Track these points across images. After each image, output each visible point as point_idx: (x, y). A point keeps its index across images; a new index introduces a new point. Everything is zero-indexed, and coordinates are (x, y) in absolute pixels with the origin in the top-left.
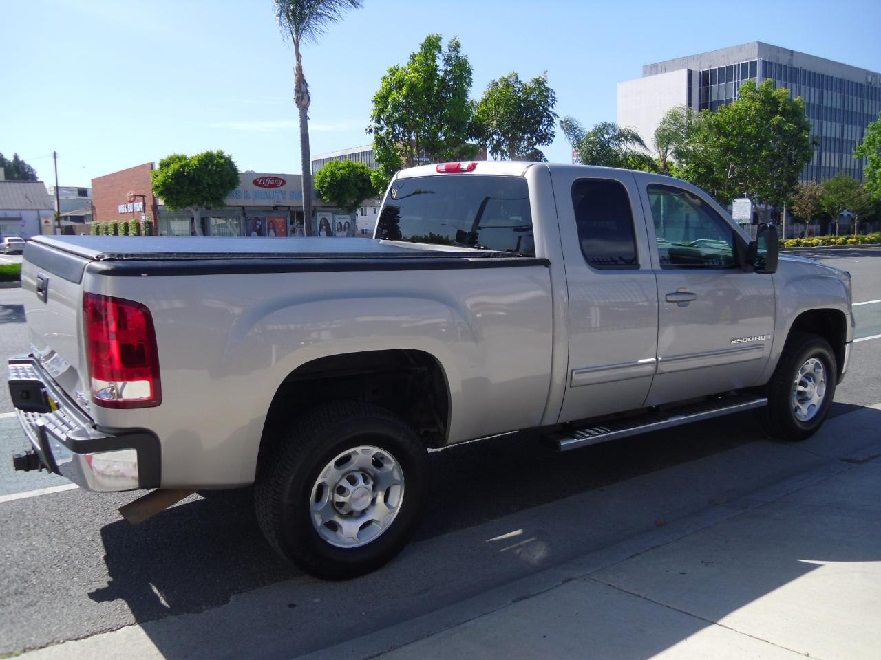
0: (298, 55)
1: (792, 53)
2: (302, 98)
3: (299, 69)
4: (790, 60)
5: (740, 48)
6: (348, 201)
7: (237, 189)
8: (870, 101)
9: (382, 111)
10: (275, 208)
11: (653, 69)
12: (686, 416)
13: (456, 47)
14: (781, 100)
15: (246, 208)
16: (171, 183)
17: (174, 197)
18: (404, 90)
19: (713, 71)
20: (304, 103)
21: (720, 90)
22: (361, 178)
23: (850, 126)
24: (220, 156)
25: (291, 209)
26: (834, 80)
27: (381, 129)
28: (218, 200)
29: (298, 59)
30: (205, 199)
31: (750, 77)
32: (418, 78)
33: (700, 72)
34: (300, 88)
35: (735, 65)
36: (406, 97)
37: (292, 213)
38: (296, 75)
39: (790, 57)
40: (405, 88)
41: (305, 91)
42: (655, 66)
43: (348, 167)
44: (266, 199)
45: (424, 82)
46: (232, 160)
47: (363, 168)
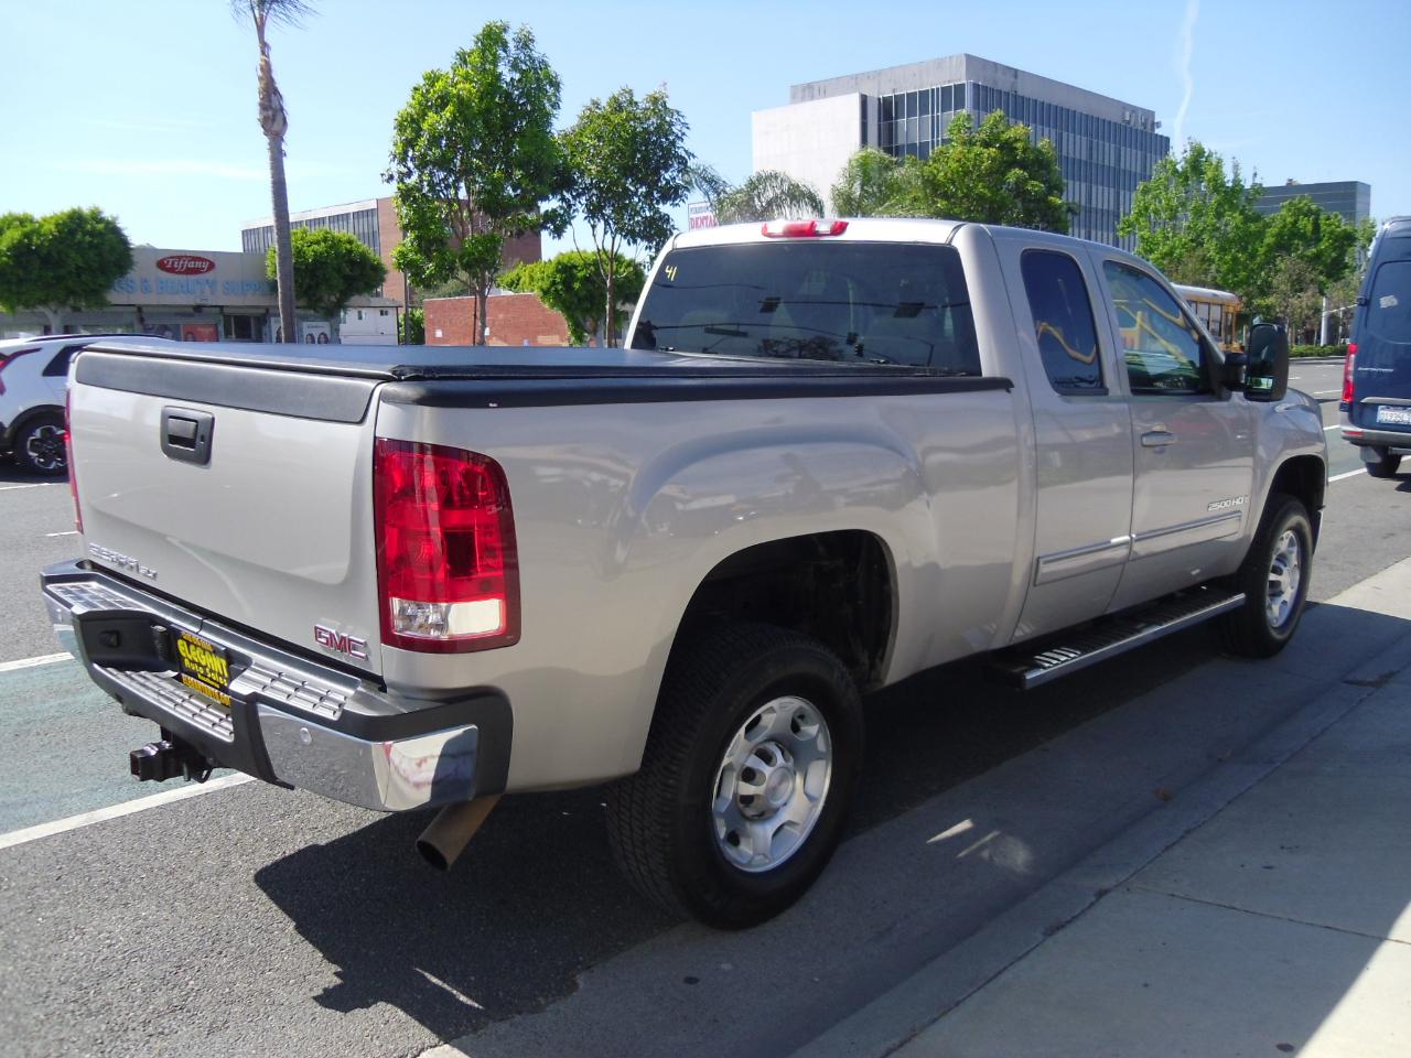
0: (264, 46)
1: (1016, 73)
2: (274, 120)
3: (267, 69)
4: (1013, 84)
5: (939, 63)
6: (326, 297)
7: (128, 276)
8: (1128, 149)
9: (410, 143)
10: (198, 308)
11: (807, 93)
12: (1161, 625)
13: (526, 42)
14: (1019, 145)
15: (144, 309)
16: (6, 263)
17: (14, 288)
18: (447, 113)
19: (899, 98)
20: (276, 127)
21: (910, 128)
22: (347, 258)
23: (1100, 188)
24: (96, 216)
25: (226, 311)
26: (1077, 116)
27: (409, 174)
28: (95, 295)
29: (263, 53)
30: (71, 292)
31: (955, 109)
32: (470, 91)
33: (879, 99)
34: (270, 101)
35: (933, 90)
36: (451, 124)
37: (227, 318)
38: (260, 79)
39: (1012, 79)
40: (450, 108)
41: (278, 107)
42: (809, 86)
43: (325, 240)
44: (182, 293)
45: (481, 99)
46: (119, 225)
47: (350, 242)
